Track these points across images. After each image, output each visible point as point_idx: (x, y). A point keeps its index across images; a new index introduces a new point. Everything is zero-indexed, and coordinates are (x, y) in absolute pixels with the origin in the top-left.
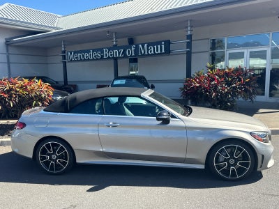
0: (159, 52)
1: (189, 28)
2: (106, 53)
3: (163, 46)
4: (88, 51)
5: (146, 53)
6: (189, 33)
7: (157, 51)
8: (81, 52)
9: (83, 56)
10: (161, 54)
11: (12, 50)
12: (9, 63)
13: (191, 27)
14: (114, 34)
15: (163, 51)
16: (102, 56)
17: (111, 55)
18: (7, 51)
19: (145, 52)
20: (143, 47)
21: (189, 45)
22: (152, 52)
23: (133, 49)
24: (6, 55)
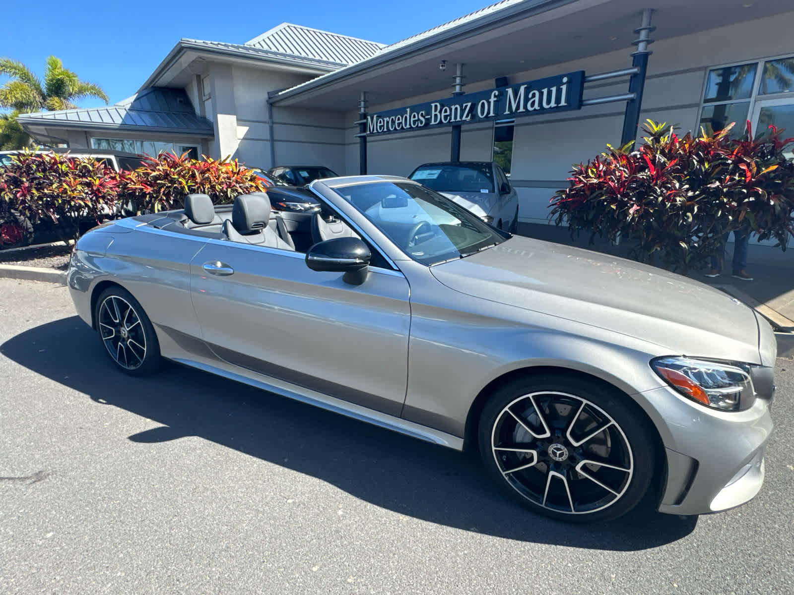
0: (553, 104)
1: (643, 35)
2: (438, 114)
3: (564, 88)
4: (402, 112)
5: (522, 109)
6: (641, 48)
7: (549, 102)
8: (389, 114)
9: (393, 122)
10: (558, 109)
11: (278, 116)
12: (273, 140)
13: (651, 30)
14: (458, 67)
15: (563, 103)
16: (428, 121)
17: (446, 117)
18: (271, 117)
19: (518, 107)
20: (516, 93)
21: (637, 82)
22: (536, 106)
23: (492, 99)
24: (267, 126)
